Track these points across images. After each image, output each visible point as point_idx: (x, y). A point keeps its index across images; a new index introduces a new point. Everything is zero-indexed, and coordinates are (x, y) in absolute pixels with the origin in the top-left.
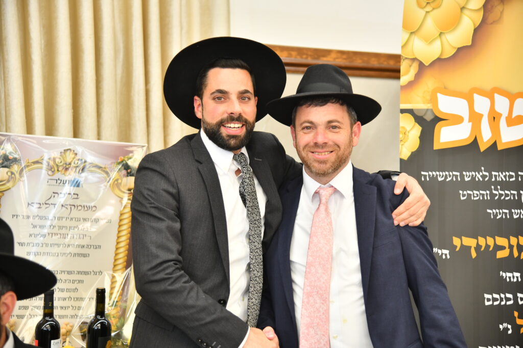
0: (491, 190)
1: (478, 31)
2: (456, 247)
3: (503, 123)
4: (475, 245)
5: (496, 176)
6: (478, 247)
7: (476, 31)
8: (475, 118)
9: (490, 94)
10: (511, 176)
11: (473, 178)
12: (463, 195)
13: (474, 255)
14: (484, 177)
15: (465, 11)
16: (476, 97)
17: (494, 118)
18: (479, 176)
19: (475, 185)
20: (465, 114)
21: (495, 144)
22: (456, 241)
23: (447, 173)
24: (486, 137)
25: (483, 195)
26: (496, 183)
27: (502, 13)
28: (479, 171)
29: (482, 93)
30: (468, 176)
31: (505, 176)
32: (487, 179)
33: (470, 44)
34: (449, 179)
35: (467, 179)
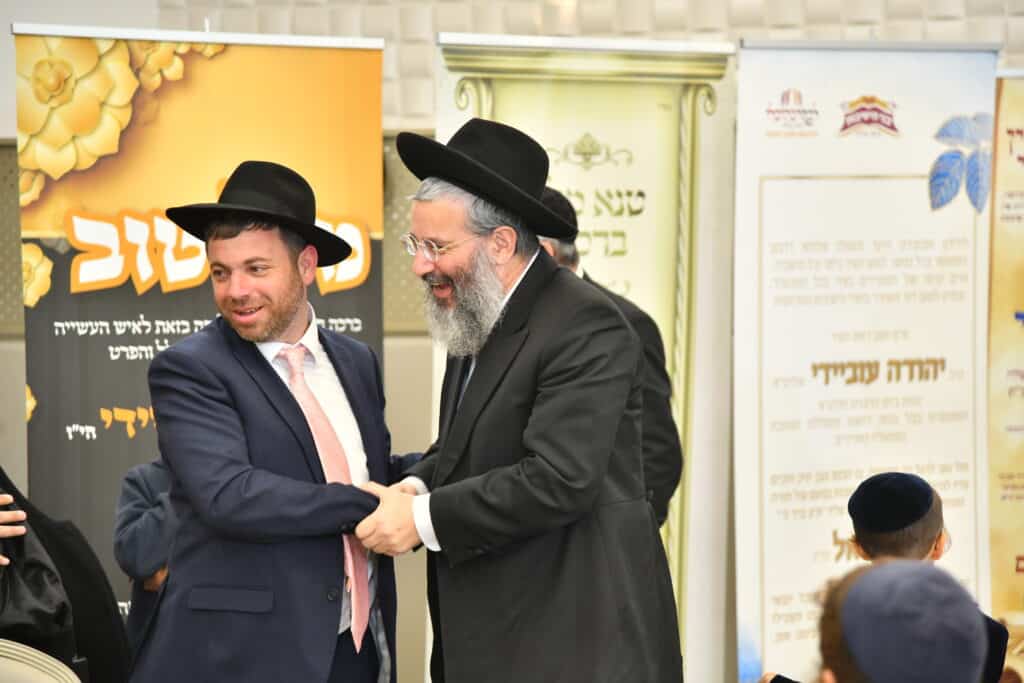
0: (154, 346)
1: (125, 134)
2: (104, 423)
3: (168, 256)
4: (133, 420)
5: (161, 328)
6: (137, 423)
7: (124, 134)
8: (128, 250)
9: (148, 218)
10: (182, 327)
11: (128, 330)
12: (114, 353)
13: (131, 432)
14: (144, 328)
15: (105, 107)
16: (129, 222)
17: (155, 250)
18: (136, 328)
19: (129, 339)
20: (114, 244)
21: (157, 286)
22: (105, 415)
23: (91, 324)
24: (145, 275)
25: (143, 353)
26: (162, 336)
27: (158, 110)
28: (137, 319)
29: (137, 216)
30: (120, 327)
31: (175, 327)
32: (148, 331)
33: (114, 149)
34: (93, 332)
35: (120, 332)
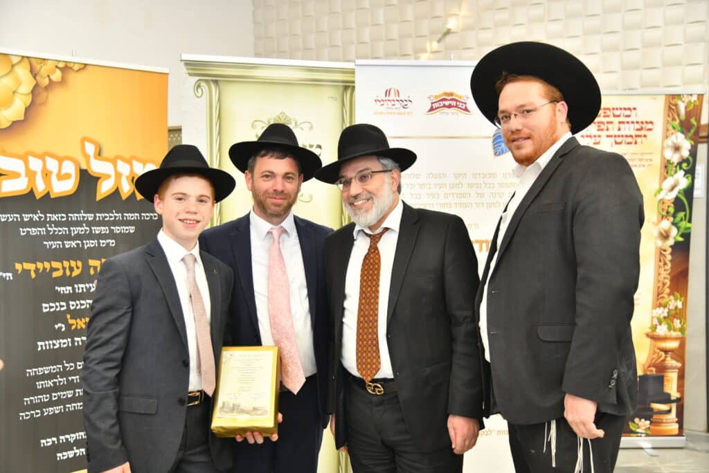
0: (46, 228)
1: (28, 110)
2: (18, 270)
3: (54, 178)
4: (34, 268)
5: (50, 217)
6: (37, 270)
7: (27, 110)
8: (31, 174)
9: (42, 157)
10: (62, 217)
11: (31, 219)
12: (23, 232)
13: (33, 275)
14: (40, 218)
15: (17, 95)
16: (31, 159)
17: (47, 175)
18: (36, 218)
19: (32, 224)
20: (22, 171)
21: (48, 194)
22: (18, 267)
23: (9, 215)
24: (40, 189)
25: (40, 231)
26: (51, 222)
27: (47, 97)
28: (36, 213)
29: (35, 155)
30: (26, 217)
31: (58, 217)
32: (43, 219)
33: (22, 118)
34: (10, 220)
35: (26, 220)
